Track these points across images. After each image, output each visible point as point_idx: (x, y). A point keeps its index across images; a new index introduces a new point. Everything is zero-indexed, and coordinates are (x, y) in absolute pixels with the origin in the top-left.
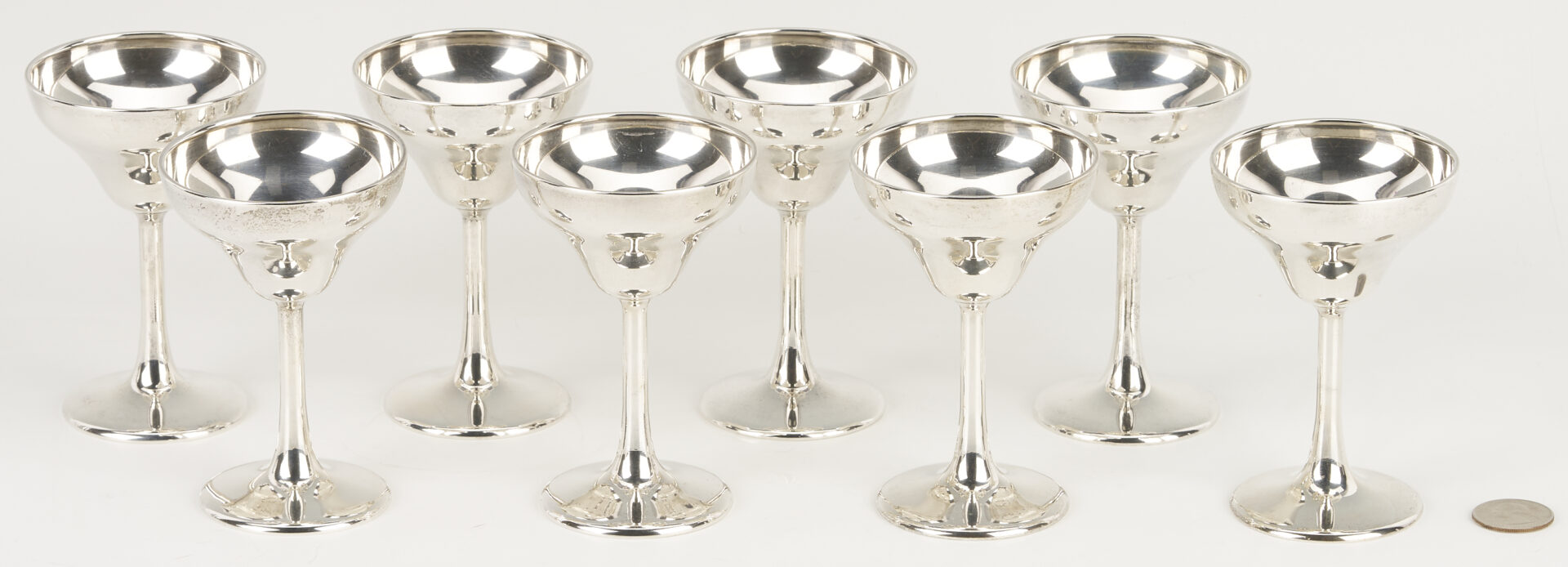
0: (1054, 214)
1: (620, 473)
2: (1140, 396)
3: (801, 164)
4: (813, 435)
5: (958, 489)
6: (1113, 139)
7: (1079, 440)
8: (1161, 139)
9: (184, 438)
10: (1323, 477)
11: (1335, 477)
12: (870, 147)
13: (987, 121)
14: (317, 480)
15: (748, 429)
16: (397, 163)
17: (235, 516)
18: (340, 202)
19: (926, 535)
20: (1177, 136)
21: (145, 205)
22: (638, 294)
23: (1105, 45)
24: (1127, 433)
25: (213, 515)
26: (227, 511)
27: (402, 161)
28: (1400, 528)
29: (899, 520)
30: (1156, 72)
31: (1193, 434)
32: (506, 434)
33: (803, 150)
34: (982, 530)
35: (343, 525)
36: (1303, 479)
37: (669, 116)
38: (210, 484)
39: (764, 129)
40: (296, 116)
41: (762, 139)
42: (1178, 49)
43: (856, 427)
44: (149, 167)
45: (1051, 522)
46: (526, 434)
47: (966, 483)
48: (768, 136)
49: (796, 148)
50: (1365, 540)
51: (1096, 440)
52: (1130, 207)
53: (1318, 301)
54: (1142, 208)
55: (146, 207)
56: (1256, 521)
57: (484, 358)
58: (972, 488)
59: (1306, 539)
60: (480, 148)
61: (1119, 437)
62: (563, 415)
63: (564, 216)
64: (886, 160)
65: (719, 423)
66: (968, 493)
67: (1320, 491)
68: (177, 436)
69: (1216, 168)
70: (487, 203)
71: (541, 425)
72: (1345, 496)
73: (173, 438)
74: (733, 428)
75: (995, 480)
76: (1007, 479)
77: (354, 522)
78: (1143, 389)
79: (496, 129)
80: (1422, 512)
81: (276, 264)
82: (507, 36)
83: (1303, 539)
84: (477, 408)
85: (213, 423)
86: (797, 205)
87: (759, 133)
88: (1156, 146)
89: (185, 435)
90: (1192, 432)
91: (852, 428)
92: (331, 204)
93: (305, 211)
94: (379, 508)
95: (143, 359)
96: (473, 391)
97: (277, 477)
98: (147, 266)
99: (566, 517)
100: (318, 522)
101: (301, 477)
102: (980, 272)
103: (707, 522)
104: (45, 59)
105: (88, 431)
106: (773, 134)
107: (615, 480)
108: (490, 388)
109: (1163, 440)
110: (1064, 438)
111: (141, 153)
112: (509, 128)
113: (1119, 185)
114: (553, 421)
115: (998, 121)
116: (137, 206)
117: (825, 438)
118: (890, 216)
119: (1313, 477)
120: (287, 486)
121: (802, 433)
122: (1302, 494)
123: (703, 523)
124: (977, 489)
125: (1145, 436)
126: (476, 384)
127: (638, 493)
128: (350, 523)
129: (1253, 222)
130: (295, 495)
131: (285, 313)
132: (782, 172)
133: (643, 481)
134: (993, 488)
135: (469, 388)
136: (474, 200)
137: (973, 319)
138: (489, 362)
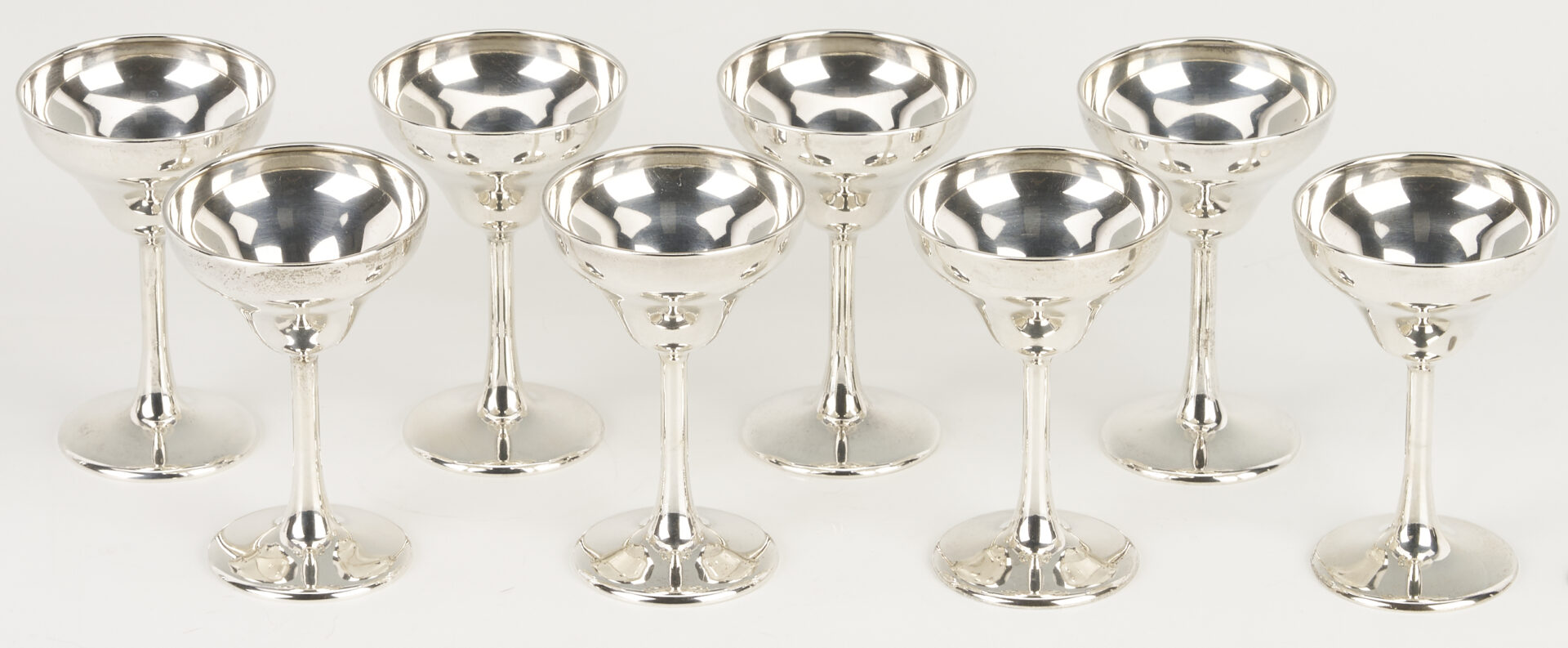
0: (1127, 267)
1: (656, 533)
2: (1215, 428)
3: (852, 195)
4: (865, 472)
5: (1019, 551)
6: (1187, 167)
7: (1149, 477)
8: (1240, 168)
9: (190, 475)
10: (1411, 537)
11: (1424, 539)
12: (928, 187)
13: (1051, 154)
14: (335, 539)
15: (793, 464)
16: (417, 214)
17: (242, 579)
18: (358, 262)
19: (987, 603)
20: (1257, 164)
21: (146, 229)
22: (677, 348)
23: (1179, 49)
24: (1200, 470)
25: (221, 576)
26: (235, 570)
27: (424, 210)
28: (1494, 593)
29: (955, 583)
30: (1234, 80)
31: (1273, 470)
32: (536, 471)
33: (853, 177)
34: (1045, 597)
35: (363, 590)
36: (1388, 540)
37: (711, 149)
38: (220, 534)
39: (811, 156)
40: (308, 150)
41: (808, 166)
42: (1256, 54)
43: (911, 461)
44: (150, 199)
45: (1121, 585)
46: (557, 469)
47: (1028, 544)
48: (815, 164)
49: (846, 176)
50: (1455, 609)
51: (1167, 479)
52: (1206, 232)
53: (1406, 357)
54: (1219, 233)
55: (147, 232)
56: (1337, 584)
57: (511, 389)
58: (1035, 550)
59: (1393, 608)
60: (507, 175)
61: (1192, 476)
62: (595, 446)
63: (595, 271)
64: (944, 204)
65: (762, 456)
66: (1030, 557)
67: (1407, 554)
68: (181, 474)
69: (1297, 217)
70: (515, 226)
71: (573, 459)
72: (1435, 560)
73: (178, 476)
74: (777, 463)
75: (1060, 539)
76: (1075, 537)
77: (374, 586)
78: (1218, 421)
79: (524, 155)
80: (1516, 573)
81: (291, 327)
82: (535, 38)
83: (1389, 608)
84: (503, 443)
85: (220, 457)
86: (847, 228)
87: (805, 160)
88: (1233, 175)
89: (191, 472)
90: (1271, 467)
91: (907, 462)
92: (348, 264)
93: (320, 273)
94: (401, 567)
95: (144, 391)
96: (498, 422)
97: (290, 535)
98: (149, 290)
99: (599, 578)
100: (335, 587)
101: (317, 536)
102: (1044, 336)
103: (752, 585)
104: (37, 70)
105: (85, 465)
106: (821, 161)
107: (652, 539)
108: (518, 419)
109: (1239, 479)
110: (1132, 474)
111: (141, 182)
112: (538, 153)
113: (1194, 216)
114: (586, 452)
115: (1065, 155)
116: (136, 230)
117: (878, 475)
118: (945, 268)
119: (1399, 539)
120: (300, 548)
121: (852, 470)
122: (1386, 557)
123: (748, 587)
124: (1041, 551)
125: (1221, 474)
126: (502, 414)
127: (678, 557)
128: (369, 587)
129: (1335, 276)
130: (310, 559)
131: (298, 366)
132: (832, 205)
133: (682, 542)
134: (1060, 549)
135: (494, 419)
136: (500, 223)
137: (1036, 373)
138: (517, 394)
